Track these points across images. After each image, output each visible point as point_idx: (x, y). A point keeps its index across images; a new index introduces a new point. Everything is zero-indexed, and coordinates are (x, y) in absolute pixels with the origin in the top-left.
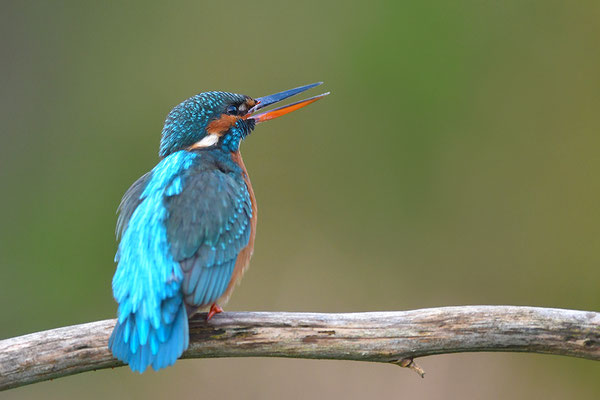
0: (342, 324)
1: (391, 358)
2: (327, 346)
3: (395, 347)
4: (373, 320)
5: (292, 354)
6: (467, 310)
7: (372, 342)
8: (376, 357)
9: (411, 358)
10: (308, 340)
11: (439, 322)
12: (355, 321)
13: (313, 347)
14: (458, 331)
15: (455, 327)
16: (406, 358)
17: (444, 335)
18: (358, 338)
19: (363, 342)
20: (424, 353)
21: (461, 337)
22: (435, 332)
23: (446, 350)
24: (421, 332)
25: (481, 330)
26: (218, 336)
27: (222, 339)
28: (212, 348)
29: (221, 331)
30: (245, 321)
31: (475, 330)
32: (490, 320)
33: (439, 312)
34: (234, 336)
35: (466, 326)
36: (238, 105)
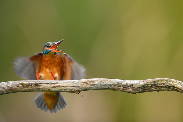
0: (62, 83)
1: (74, 92)
2: (58, 89)
3: (76, 89)
4: (70, 82)
6: (93, 79)
7: (69, 88)
8: (71, 91)
9: (79, 92)
10: (53, 87)
11: (87, 83)
12: (65, 82)
13: (55, 89)
14: (91, 85)
15: (90, 84)
16: (78, 91)
17: (88, 86)
18: (66, 87)
19: (67, 88)
20: (82, 90)
21: (92, 86)
22: (85, 85)
23: (88, 90)
24: (82, 85)
25: (97, 85)
26: (31, 86)
27: (32, 87)
28: (29, 89)
29: (31, 85)
30: (37, 82)
31: (95, 85)
32: (99, 82)
33: (86, 80)
34: (35, 86)
35: (93, 84)
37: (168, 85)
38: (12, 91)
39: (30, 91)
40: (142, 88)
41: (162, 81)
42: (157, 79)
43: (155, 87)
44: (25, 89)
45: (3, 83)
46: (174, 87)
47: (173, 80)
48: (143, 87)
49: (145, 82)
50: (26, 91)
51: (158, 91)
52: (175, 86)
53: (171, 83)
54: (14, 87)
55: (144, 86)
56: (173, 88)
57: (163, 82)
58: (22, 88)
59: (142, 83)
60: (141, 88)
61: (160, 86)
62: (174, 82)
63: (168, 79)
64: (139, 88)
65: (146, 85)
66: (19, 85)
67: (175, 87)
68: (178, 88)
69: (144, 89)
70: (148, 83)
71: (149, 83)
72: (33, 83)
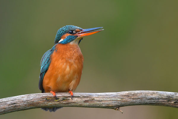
0: (97, 96)
1: (112, 107)
2: (92, 104)
3: (114, 104)
4: (106, 95)
5: (81, 106)
6: (136, 92)
7: (106, 102)
8: (107, 107)
9: (119, 107)
10: (86, 101)
11: (128, 96)
12: (101, 95)
13: (87, 104)
14: (133, 99)
15: (133, 97)
16: (117, 107)
17: (129, 100)
19: (103, 102)
20: (122, 106)
21: (134, 101)
22: (126, 99)
23: (129, 105)
24: (122, 99)
25: (141, 99)
27: (58, 101)
28: (55, 104)
29: (58, 99)
30: (66, 95)
31: (139, 98)
32: (144, 95)
33: (127, 92)
34: (62, 100)
35: (136, 97)
36: (72, 31)
38: (33, 106)
44: (50, 103)
45: (22, 96)
54: (35, 101)
58: (46, 103)
66: (43, 98)
72: (60, 96)
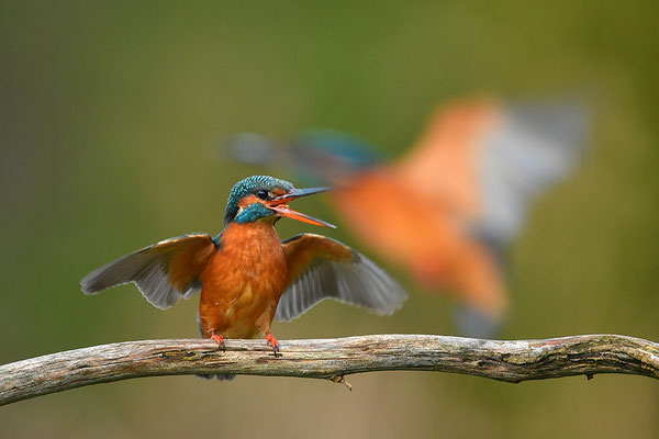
0: (288, 348)
1: (326, 376)
2: (275, 366)
3: (330, 367)
4: (312, 345)
5: (248, 372)
6: (385, 337)
7: (311, 362)
8: (315, 375)
9: (342, 376)
10: (260, 361)
11: (365, 348)
12: (298, 346)
13: (265, 367)
14: (378, 355)
15: (376, 351)
16: (339, 375)
17: (368, 358)
18: (301, 359)
19: (304, 363)
20: (351, 371)
21: (381, 359)
22: (361, 354)
23: (369, 370)
24: (350, 355)
25: (397, 354)
26: (190, 358)
27: (193, 361)
28: (186, 368)
29: (192, 354)
30: (211, 345)
31: (392, 353)
32: (403, 345)
33: (364, 338)
34: (203, 358)
35: (385, 350)
36: (266, 192)
37: (620, 355)
38: (132, 372)
39: (186, 372)
40: (539, 367)
41: (601, 342)
42: (586, 337)
43: (579, 362)
44: (173, 365)
45: (104, 346)
46: (639, 362)
47: (635, 340)
48: (541, 361)
49: (549, 346)
50: (176, 373)
51: (590, 375)
52: (644, 360)
53: (631, 350)
54: (136, 360)
55: (545, 359)
56: (635, 366)
57: (604, 347)
58: (162, 364)
59: (539, 350)
60: (535, 366)
61: (596, 359)
62: (639, 346)
63: (622, 337)
64: (528, 364)
65: (551, 355)
66: (155, 352)
67: (644, 364)
68: (652, 367)
69: (543, 368)
70: (556, 349)
71: (560, 351)
72: (197, 349)
